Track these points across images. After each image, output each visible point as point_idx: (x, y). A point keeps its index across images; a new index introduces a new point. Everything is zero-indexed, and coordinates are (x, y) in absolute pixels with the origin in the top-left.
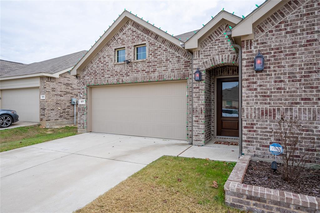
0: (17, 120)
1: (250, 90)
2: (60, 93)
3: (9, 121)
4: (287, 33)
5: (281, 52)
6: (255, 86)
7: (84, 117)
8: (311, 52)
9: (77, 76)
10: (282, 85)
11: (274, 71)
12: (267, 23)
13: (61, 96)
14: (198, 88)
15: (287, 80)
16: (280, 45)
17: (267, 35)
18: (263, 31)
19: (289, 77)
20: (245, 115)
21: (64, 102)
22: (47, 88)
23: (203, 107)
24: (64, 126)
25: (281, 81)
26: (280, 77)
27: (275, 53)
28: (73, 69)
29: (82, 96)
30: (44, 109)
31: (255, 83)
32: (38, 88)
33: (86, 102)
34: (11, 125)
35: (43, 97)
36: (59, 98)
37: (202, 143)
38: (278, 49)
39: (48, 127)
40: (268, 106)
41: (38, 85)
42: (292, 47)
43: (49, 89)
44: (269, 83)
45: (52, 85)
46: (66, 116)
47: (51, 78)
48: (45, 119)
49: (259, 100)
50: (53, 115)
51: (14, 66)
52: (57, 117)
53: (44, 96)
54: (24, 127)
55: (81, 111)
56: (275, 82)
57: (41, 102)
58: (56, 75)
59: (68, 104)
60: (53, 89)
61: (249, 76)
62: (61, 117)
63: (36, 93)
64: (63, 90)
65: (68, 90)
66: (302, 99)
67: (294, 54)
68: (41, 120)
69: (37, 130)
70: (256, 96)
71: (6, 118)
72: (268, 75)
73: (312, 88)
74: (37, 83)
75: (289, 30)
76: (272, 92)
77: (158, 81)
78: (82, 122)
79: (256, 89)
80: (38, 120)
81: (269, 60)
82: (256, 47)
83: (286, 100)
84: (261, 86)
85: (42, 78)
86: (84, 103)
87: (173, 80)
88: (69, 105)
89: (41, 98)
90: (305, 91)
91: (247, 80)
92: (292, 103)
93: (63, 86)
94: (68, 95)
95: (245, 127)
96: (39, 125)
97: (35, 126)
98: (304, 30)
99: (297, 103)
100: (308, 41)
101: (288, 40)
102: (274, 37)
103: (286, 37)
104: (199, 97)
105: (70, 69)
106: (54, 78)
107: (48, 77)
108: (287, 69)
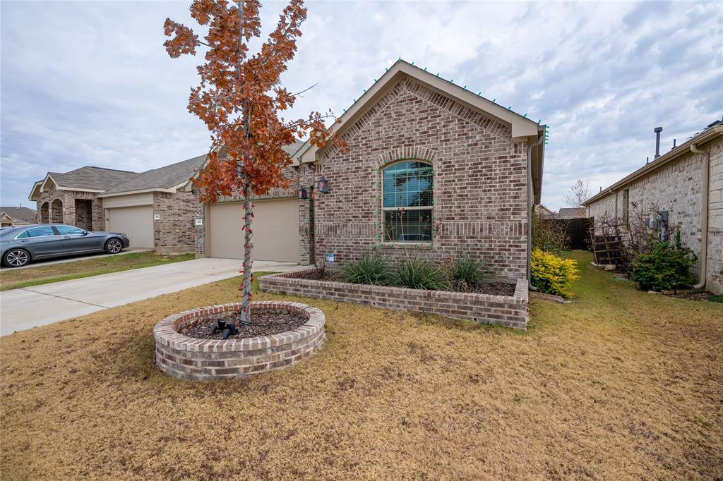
0: (128, 245)
1: (321, 209)
2: (178, 212)
3: (119, 246)
4: (344, 160)
5: (340, 176)
6: (323, 206)
7: (201, 240)
8: (358, 178)
9: (193, 192)
10: (340, 205)
11: (336, 192)
12: (331, 151)
13: (179, 215)
14: (304, 206)
15: (344, 201)
16: (339, 170)
17: (331, 161)
18: (328, 157)
19: (345, 198)
20: (317, 231)
21: (184, 222)
22: (162, 206)
23: (308, 225)
24: (184, 253)
25: (340, 201)
26: (339, 198)
27: (336, 177)
28: (187, 184)
29: (198, 215)
30: (159, 232)
31: (324, 203)
32: (151, 205)
33: (203, 222)
34: (121, 251)
35: (157, 217)
36: (177, 218)
37: (308, 262)
38: (338, 173)
39: (164, 254)
40: (332, 223)
41: (152, 203)
42: (346, 172)
43: (163, 207)
44: (332, 203)
45: (168, 202)
46: (187, 241)
47: (166, 193)
48: (160, 244)
49: (326, 218)
50: (170, 239)
51: (124, 176)
52: (175, 242)
53: (159, 215)
54: (135, 254)
55: (198, 233)
56: (337, 202)
57: (156, 223)
58: (173, 190)
59: (189, 226)
60: (170, 208)
61: (320, 197)
62: (180, 241)
63: (149, 212)
64: (182, 208)
65: (188, 208)
66: (353, 217)
67: (348, 179)
68: (156, 245)
69: (151, 256)
70: (324, 214)
71: (115, 242)
72: (332, 196)
73: (359, 207)
74: (149, 200)
75: (344, 158)
76: (334, 211)
77: (273, 198)
78: (199, 245)
79: (324, 209)
80: (152, 246)
81: (332, 183)
82: (324, 172)
83: (344, 217)
84: (327, 205)
85: (155, 193)
86: (201, 224)
87: (287, 197)
88: (191, 226)
89: (155, 218)
90: (355, 210)
91: (318, 200)
92: (347, 220)
93: (182, 203)
94: (189, 214)
95: (318, 242)
96: (154, 251)
97: (149, 252)
98: (353, 159)
99: (350, 220)
100: (356, 168)
101: (344, 167)
102: (335, 163)
103: (343, 163)
104: (304, 216)
105: (185, 184)
106: (170, 194)
107: (163, 193)
108: (344, 191)
